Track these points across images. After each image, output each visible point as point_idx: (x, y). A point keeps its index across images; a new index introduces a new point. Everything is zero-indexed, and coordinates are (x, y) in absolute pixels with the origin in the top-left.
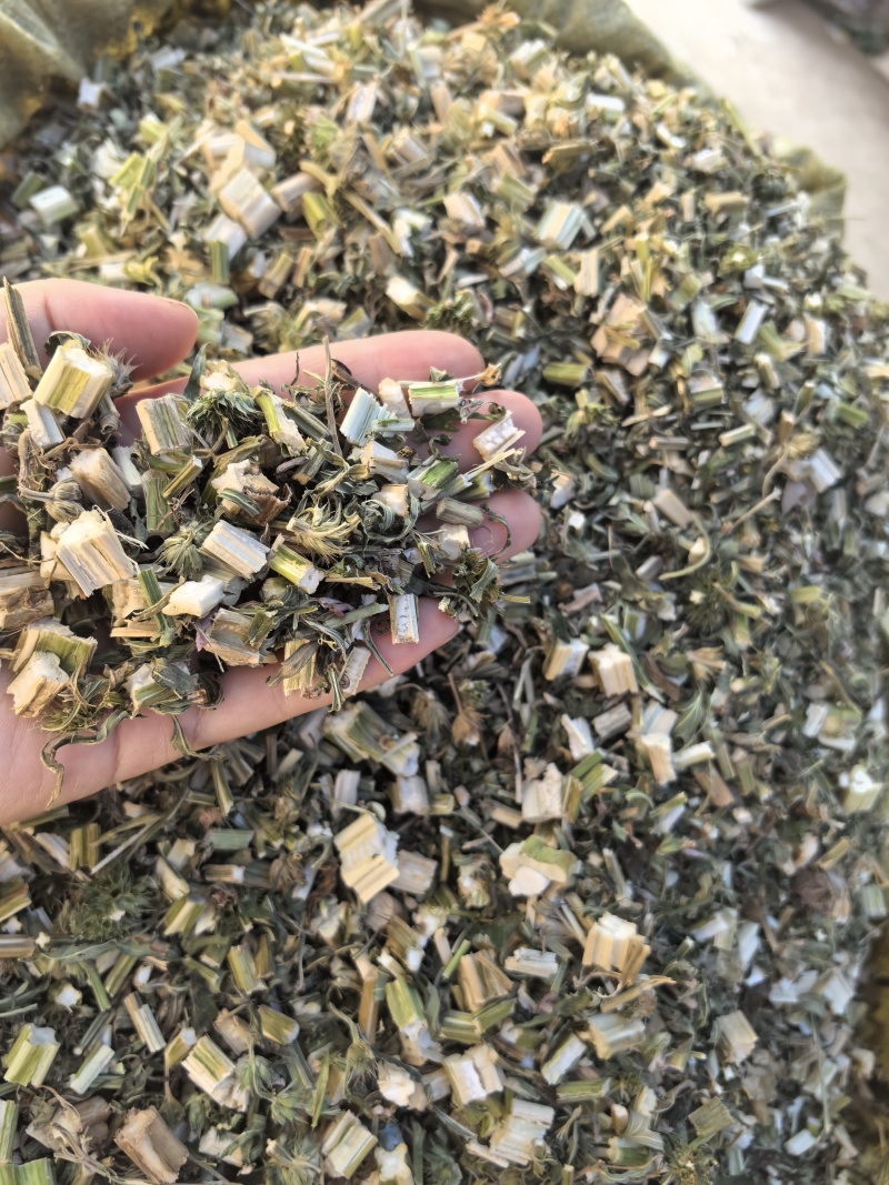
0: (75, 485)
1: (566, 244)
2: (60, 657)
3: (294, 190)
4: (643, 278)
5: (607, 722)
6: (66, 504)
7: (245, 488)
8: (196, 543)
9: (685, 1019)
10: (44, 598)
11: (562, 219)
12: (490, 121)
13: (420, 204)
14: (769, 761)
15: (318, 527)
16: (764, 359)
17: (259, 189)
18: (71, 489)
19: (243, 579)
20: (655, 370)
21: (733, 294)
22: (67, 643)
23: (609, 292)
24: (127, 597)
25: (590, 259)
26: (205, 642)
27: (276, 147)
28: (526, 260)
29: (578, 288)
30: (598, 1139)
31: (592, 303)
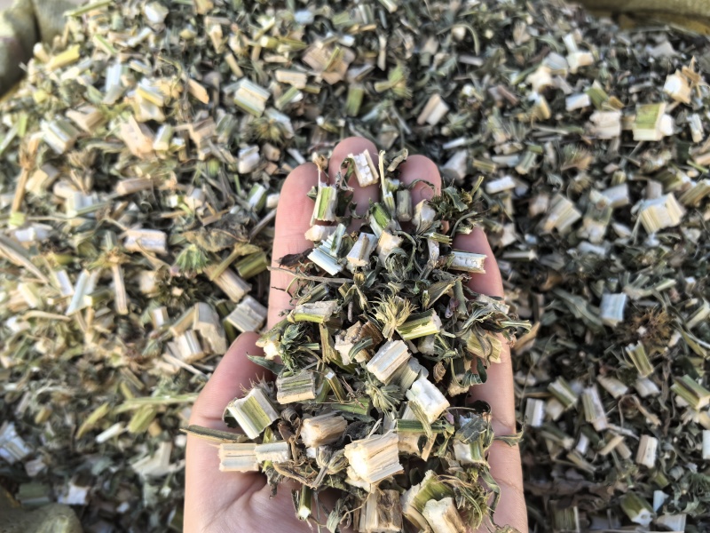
0: (321, 449)
2: (432, 498)
6: (332, 461)
7: (352, 342)
8: (380, 386)
10: (387, 495)
18: (324, 453)
19: (409, 360)
22: (425, 491)
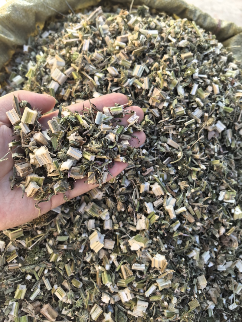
0: (35, 142)
1: (140, 76)
2: (36, 182)
3: (69, 72)
4: (161, 82)
5: (157, 203)
6: (33, 147)
7: (75, 140)
8: (65, 153)
9: (183, 279)
10: (31, 169)
11: (138, 69)
12: (118, 45)
13: (101, 71)
14: (206, 209)
15: (94, 145)
16: (198, 100)
17: (61, 73)
18: (34, 143)
19: (77, 160)
20: (165, 108)
21: (188, 82)
22: (37, 178)
23: (152, 87)
24: (51, 167)
25: (146, 80)
26: (70, 175)
27: (65, 60)
28: (130, 82)
29: (143, 88)
30: (161, 310)
31: (147, 91)
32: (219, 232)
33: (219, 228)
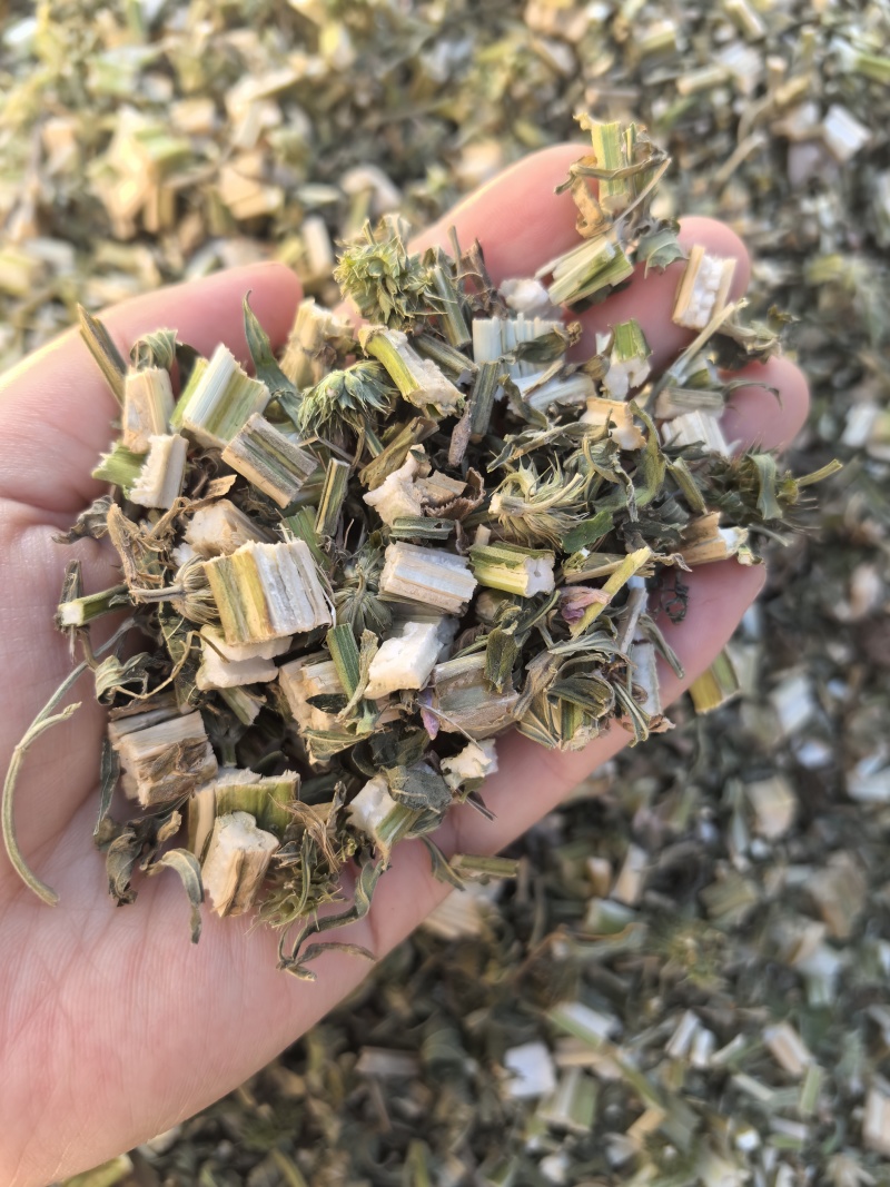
20: (597, 27)
32: (849, 595)
33: (845, 574)
